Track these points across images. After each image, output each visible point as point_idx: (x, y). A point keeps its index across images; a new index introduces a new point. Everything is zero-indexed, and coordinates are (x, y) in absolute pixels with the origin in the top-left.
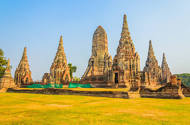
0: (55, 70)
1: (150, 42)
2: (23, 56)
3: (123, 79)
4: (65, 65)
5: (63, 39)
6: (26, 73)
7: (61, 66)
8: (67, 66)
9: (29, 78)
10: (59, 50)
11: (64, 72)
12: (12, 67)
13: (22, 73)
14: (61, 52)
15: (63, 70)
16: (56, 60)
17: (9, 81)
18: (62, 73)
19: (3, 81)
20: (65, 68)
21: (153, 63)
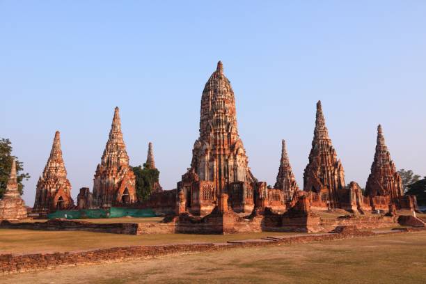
0: (102, 181)
1: (319, 105)
2: (53, 151)
3: (198, 199)
4: (122, 168)
5: (120, 114)
6: (58, 187)
7: (114, 172)
8: (126, 170)
9: (64, 198)
10: (112, 137)
11: (120, 184)
12: (30, 175)
13: (50, 188)
14: (116, 141)
15: (116, 181)
16: (105, 160)
17: (13, 205)
18: (117, 186)
19: (3, 207)
20: (123, 177)
21: (322, 155)
